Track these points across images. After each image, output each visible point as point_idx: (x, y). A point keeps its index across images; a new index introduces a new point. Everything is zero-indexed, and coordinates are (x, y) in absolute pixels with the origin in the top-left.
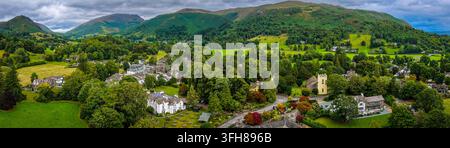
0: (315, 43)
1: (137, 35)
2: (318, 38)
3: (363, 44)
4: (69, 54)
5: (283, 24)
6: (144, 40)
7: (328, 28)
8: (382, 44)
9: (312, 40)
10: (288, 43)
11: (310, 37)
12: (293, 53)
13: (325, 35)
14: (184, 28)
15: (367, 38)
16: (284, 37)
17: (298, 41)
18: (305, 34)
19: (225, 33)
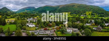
0: (77, 14)
1: (34, 12)
3: (89, 14)
4: (16, 16)
5: (70, 9)
6: (35, 13)
7: (81, 10)
8: (94, 14)
10: (70, 14)
11: (76, 12)
12: (71, 17)
13: (80, 12)
16: (70, 13)
17: (73, 14)
19: (55, 12)
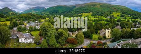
0: (101, 15)
1: (43, 13)
2: (102, 14)
3: (118, 16)
5: (90, 9)
6: (45, 15)
7: (106, 10)
8: (125, 16)
9: (100, 14)
12: (94, 19)
13: (105, 13)
14: (58, 11)
15: (119, 14)
16: (91, 14)
17: (96, 15)
18: (98, 13)
19: (71, 12)
